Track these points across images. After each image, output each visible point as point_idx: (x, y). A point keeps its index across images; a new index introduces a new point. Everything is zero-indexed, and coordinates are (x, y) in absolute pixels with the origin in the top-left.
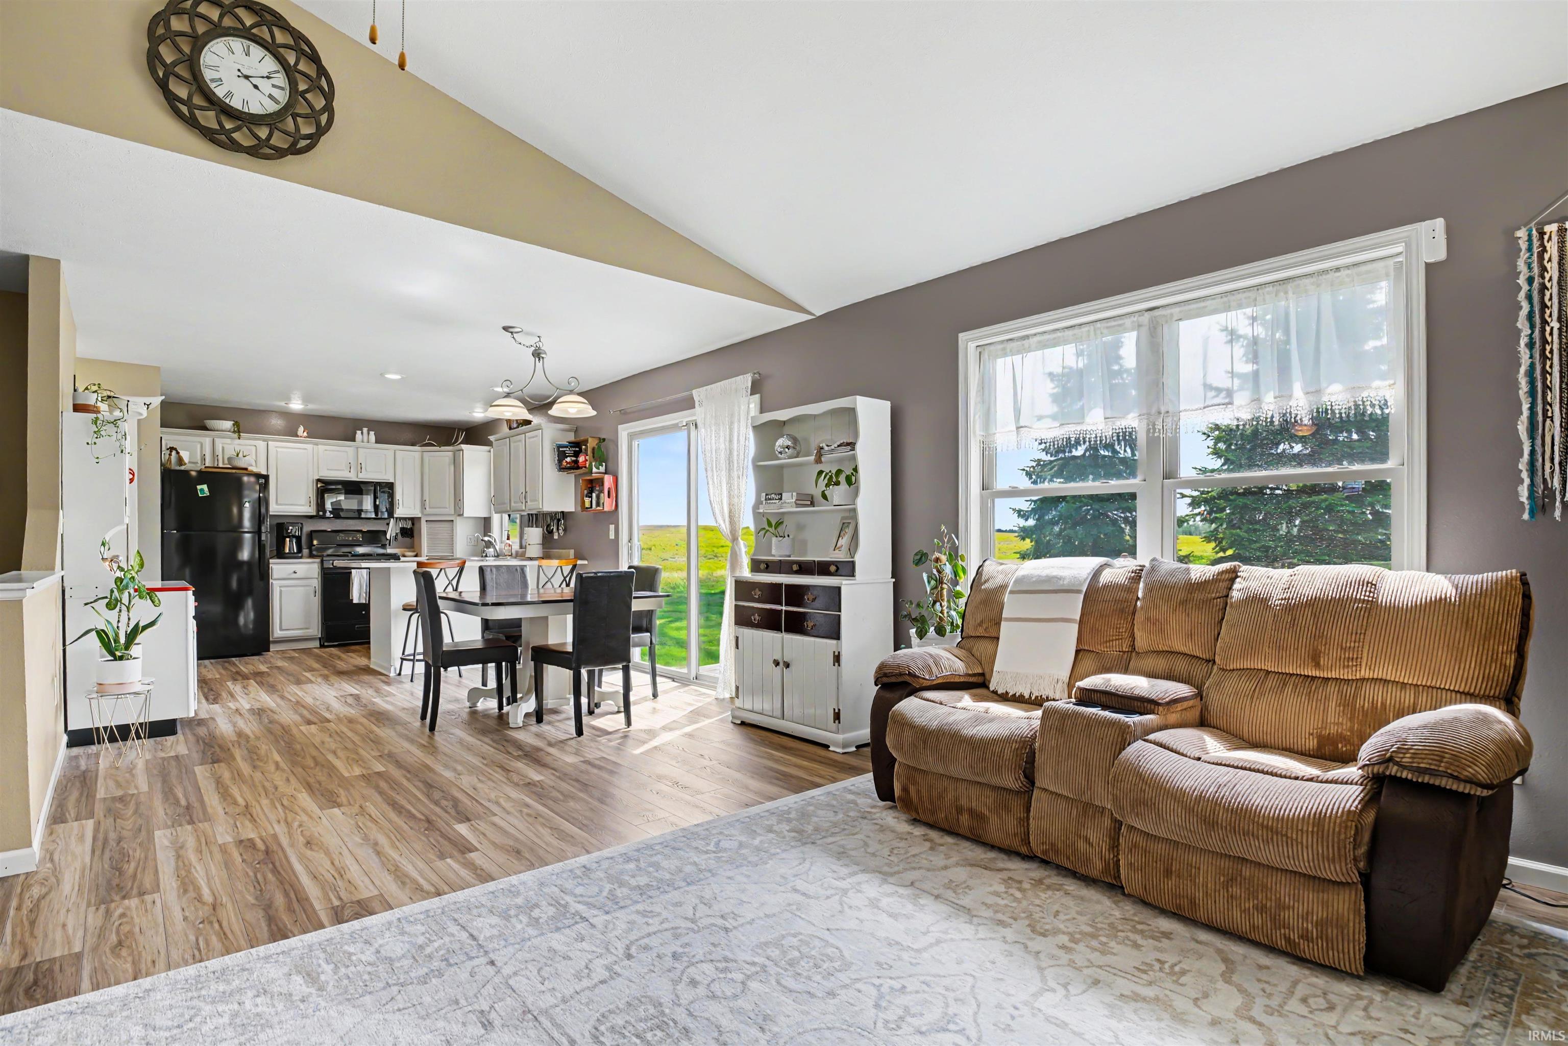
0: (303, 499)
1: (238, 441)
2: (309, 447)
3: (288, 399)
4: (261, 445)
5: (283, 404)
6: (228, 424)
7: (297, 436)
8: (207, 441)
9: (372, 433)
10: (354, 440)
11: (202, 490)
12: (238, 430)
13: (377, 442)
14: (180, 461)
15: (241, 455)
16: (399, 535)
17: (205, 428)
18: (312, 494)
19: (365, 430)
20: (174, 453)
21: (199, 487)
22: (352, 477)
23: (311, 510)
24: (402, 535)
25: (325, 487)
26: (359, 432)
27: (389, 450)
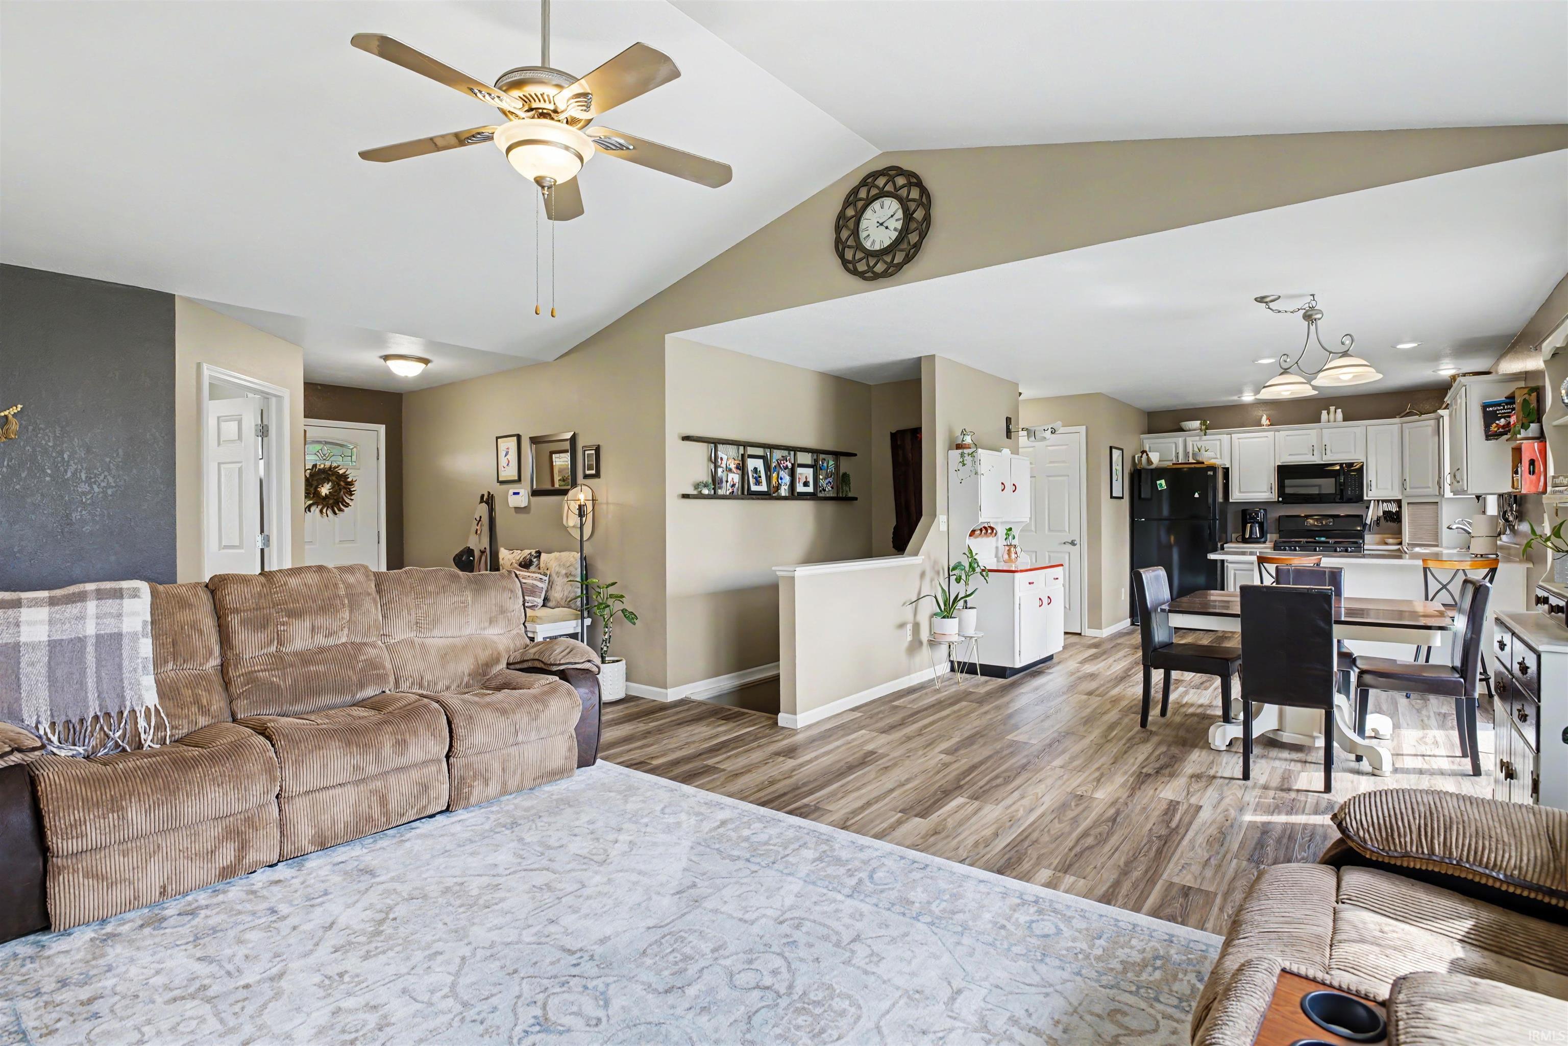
0: (1265, 487)
1: (1204, 438)
2: (1270, 434)
3: (1240, 392)
4: (1225, 438)
5: (1235, 398)
6: (1196, 424)
7: (1261, 425)
8: (1180, 441)
9: (1339, 411)
10: (1319, 421)
11: (1161, 485)
12: (1206, 429)
13: (1344, 420)
14: (1149, 462)
15: (1203, 449)
16: (1382, 520)
17: (1182, 430)
18: (1273, 479)
19: (1332, 409)
20: (1145, 455)
21: (1158, 482)
22: (1316, 459)
23: (1273, 496)
24: (1385, 518)
25: (1285, 472)
26: (1324, 413)
27: (1359, 427)
